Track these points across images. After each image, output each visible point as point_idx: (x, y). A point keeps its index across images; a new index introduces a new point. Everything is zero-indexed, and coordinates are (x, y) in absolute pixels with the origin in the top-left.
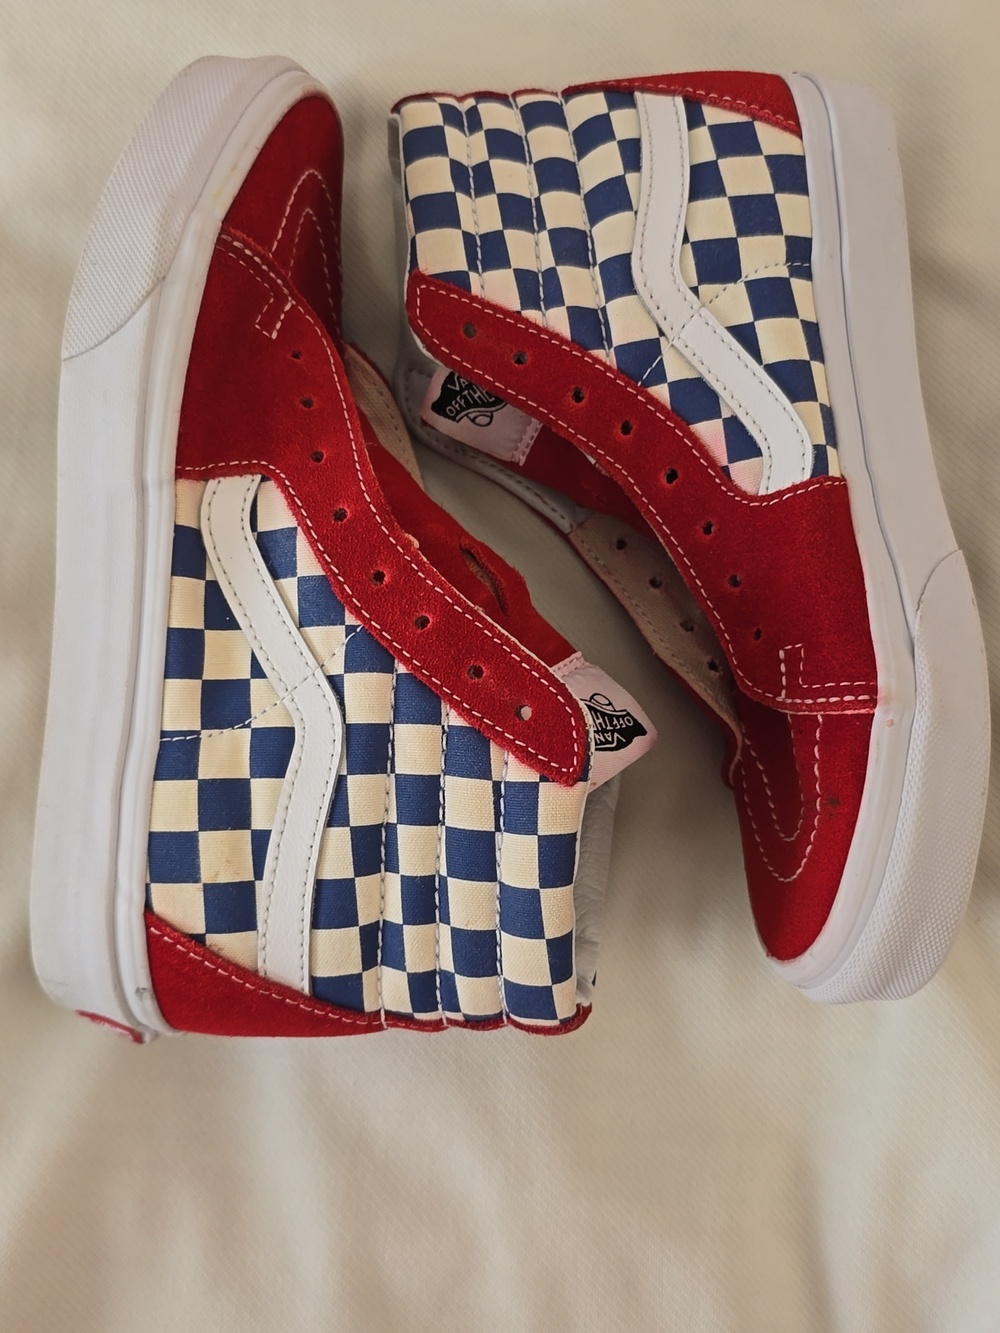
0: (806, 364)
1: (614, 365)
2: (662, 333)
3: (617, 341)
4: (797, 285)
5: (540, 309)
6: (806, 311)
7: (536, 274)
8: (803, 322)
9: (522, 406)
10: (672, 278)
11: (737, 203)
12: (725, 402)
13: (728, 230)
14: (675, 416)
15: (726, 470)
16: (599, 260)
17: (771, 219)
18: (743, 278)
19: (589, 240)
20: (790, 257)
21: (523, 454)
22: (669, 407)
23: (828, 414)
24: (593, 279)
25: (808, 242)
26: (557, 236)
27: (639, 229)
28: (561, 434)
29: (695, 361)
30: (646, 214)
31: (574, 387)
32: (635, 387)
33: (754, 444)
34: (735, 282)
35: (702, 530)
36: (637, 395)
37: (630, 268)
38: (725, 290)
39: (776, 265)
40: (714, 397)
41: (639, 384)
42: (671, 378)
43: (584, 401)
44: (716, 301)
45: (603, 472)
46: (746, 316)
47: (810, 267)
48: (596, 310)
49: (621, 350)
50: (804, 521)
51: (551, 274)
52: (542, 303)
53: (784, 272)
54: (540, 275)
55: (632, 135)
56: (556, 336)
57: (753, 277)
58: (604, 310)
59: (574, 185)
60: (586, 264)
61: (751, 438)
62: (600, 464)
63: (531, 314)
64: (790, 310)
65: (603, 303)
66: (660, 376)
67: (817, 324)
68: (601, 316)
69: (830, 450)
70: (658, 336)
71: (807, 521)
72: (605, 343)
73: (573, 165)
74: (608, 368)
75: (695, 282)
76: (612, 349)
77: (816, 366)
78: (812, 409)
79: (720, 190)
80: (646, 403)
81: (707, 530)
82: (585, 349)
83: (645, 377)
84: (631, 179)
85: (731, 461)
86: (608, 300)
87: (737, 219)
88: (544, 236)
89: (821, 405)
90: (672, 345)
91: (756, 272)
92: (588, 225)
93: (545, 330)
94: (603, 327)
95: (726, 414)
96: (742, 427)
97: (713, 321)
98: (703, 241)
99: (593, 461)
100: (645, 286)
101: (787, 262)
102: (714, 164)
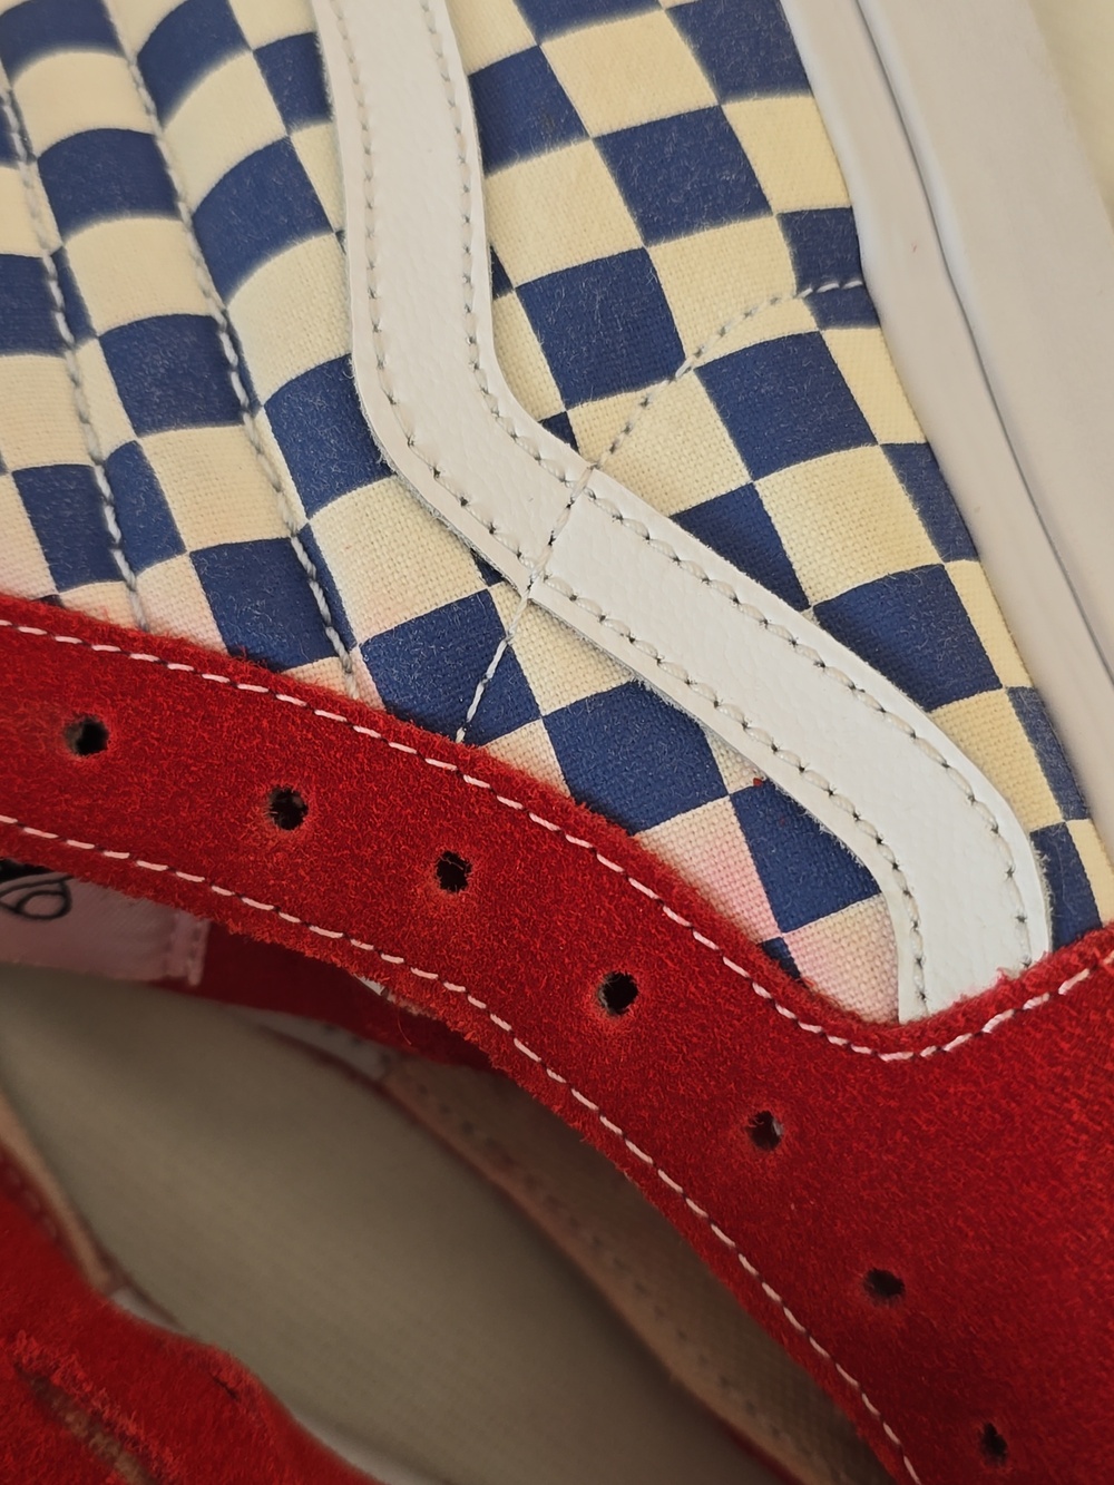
0: (936, 575)
1: (374, 699)
2: (492, 574)
3: (367, 619)
4: (845, 345)
5: (114, 574)
6: (890, 420)
7: (84, 471)
8: (890, 449)
9: (122, 878)
10: (484, 405)
11: (622, 149)
12: (725, 744)
13: (614, 230)
14: (585, 814)
15: (775, 952)
16: (264, 392)
17: (728, 176)
18: (691, 361)
19: (224, 338)
20: (808, 272)
21: (192, 955)
22: (563, 788)
23: (1035, 712)
24: (259, 451)
25: (842, 221)
26: (126, 347)
27: (358, 278)
28: (263, 936)
29: (607, 638)
30: (369, 234)
31: (263, 790)
32: (449, 754)
33: (845, 857)
34: (671, 377)
35: (746, 1136)
36: (459, 774)
37: (353, 399)
38: (645, 404)
39: (774, 301)
40: (689, 732)
41: (461, 735)
42: (550, 699)
43: (307, 820)
44: (628, 445)
45: (415, 1011)
46: (723, 472)
47: (864, 287)
48: (287, 540)
49: (381, 651)
50: (1073, 1104)
51: (128, 463)
52: (118, 557)
53: (798, 318)
54: (99, 474)
55: (291, 26)
56: (177, 648)
57: (716, 350)
58: (306, 536)
59: (156, 194)
60: (228, 411)
61: (830, 841)
62: (399, 994)
63: (94, 598)
64: (848, 428)
65: (301, 519)
66: (515, 703)
67: (927, 445)
68: (303, 557)
69: (1080, 830)
70: (481, 586)
71: (1084, 1103)
72: (332, 634)
73: (146, 142)
74: (358, 713)
75: (554, 403)
76: (356, 651)
77: (961, 573)
78: (990, 712)
79: (565, 124)
80: (493, 792)
81: (763, 1132)
82: (270, 668)
83: (471, 712)
84: (308, 143)
85: (788, 921)
86: (311, 506)
87: (633, 195)
88: (90, 355)
89: (1013, 692)
90: (531, 603)
91: (722, 333)
92: (216, 295)
93: (142, 638)
94: (315, 587)
95: (735, 780)
96: (795, 810)
97: (635, 508)
98: (552, 276)
99: (377, 988)
100: (410, 444)
101: (801, 287)
102: (535, 55)
